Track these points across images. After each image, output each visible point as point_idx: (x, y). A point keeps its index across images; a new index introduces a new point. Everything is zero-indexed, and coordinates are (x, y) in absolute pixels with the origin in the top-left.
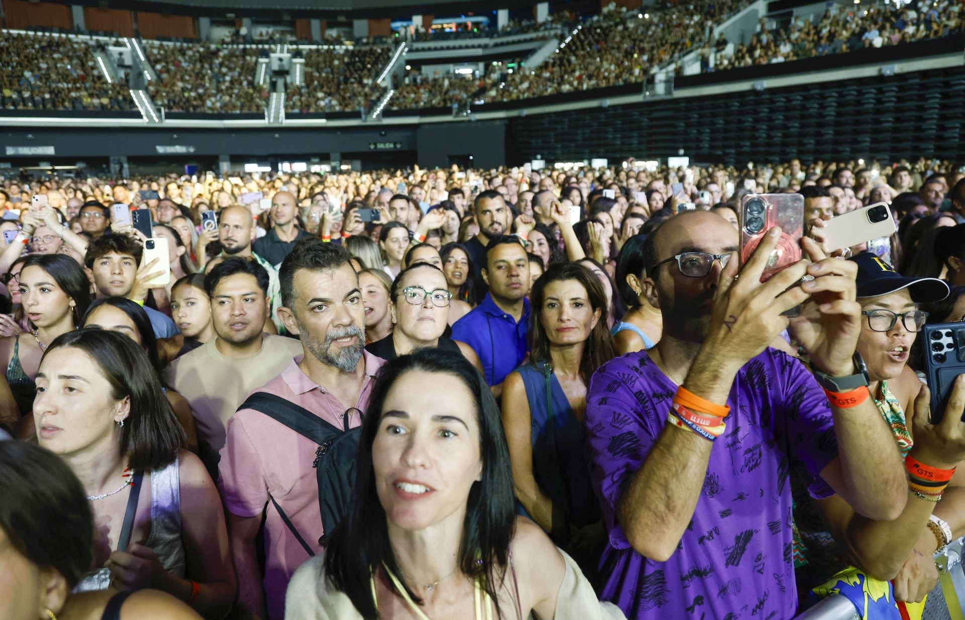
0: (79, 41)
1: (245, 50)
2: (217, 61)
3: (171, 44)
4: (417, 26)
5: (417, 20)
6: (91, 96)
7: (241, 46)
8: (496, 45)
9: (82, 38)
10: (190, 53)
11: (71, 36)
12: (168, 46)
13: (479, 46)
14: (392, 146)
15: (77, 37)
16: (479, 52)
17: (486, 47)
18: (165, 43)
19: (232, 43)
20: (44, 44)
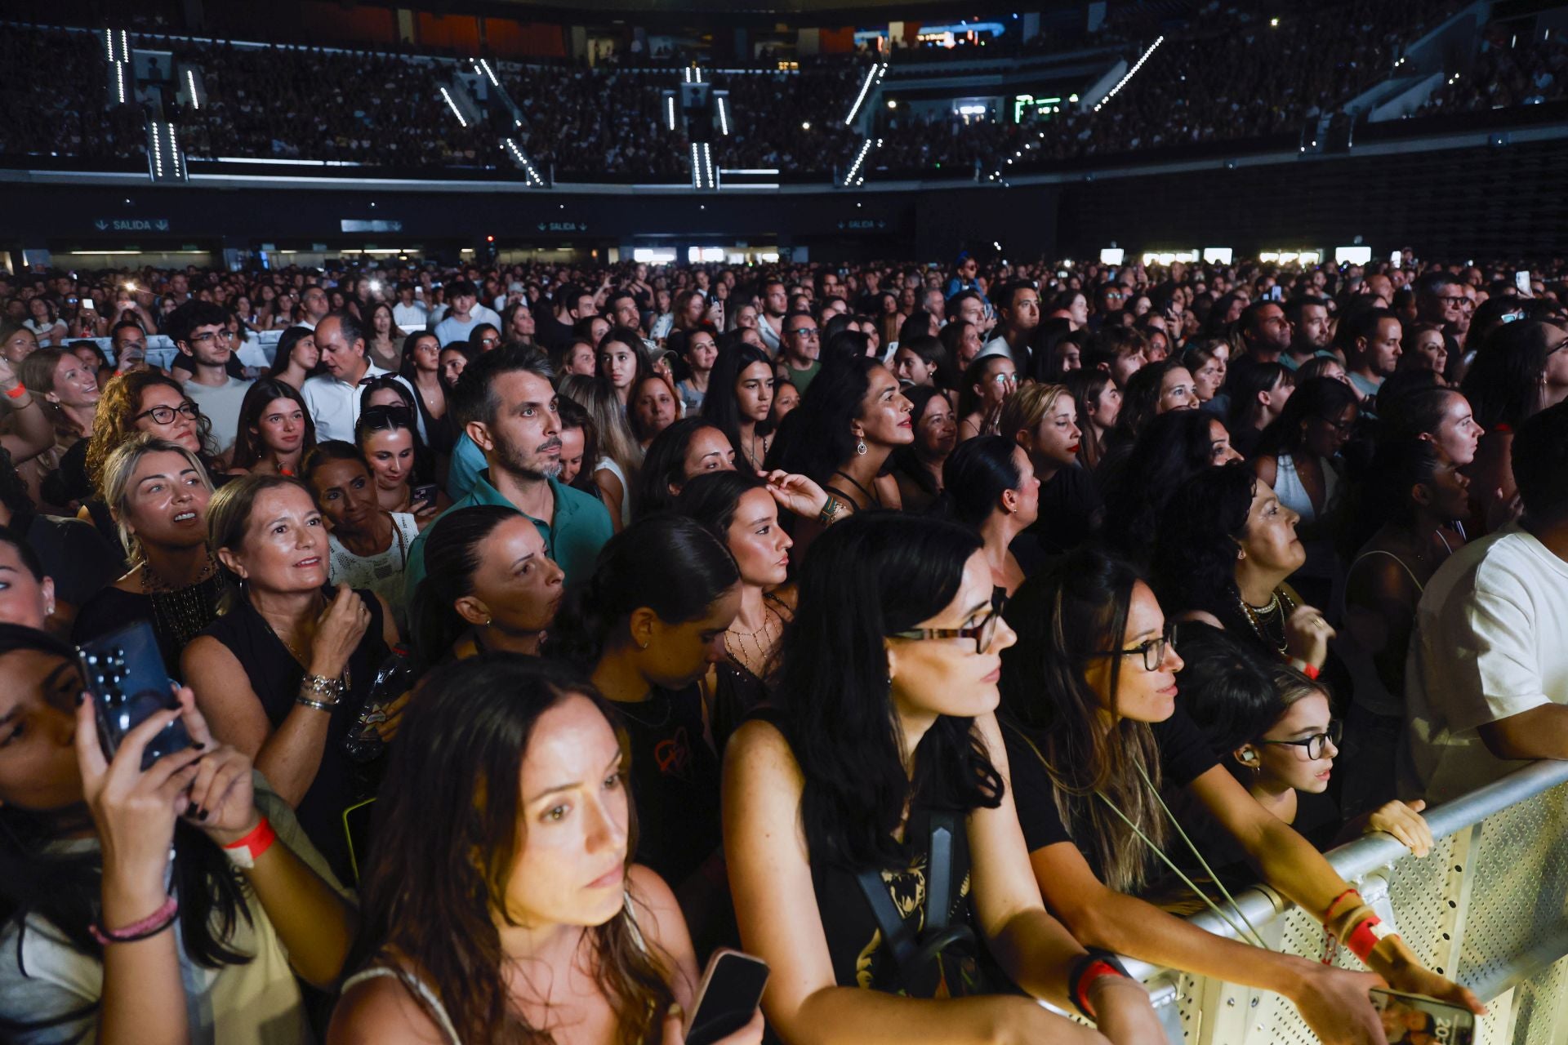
0: (415, 63)
1: (641, 74)
2: (605, 93)
3: (537, 67)
4: (894, 38)
5: (897, 29)
6: (453, 147)
7: (636, 71)
8: (1024, 69)
9: (418, 59)
10: (565, 81)
11: (403, 56)
12: (532, 69)
13: (996, 71)
14: (871, 224)
15: (411, 57)
16: (998, 79)
17: (1005, 71)
18: (529, 66)
19: (621, 65)
20: (368, 67)
